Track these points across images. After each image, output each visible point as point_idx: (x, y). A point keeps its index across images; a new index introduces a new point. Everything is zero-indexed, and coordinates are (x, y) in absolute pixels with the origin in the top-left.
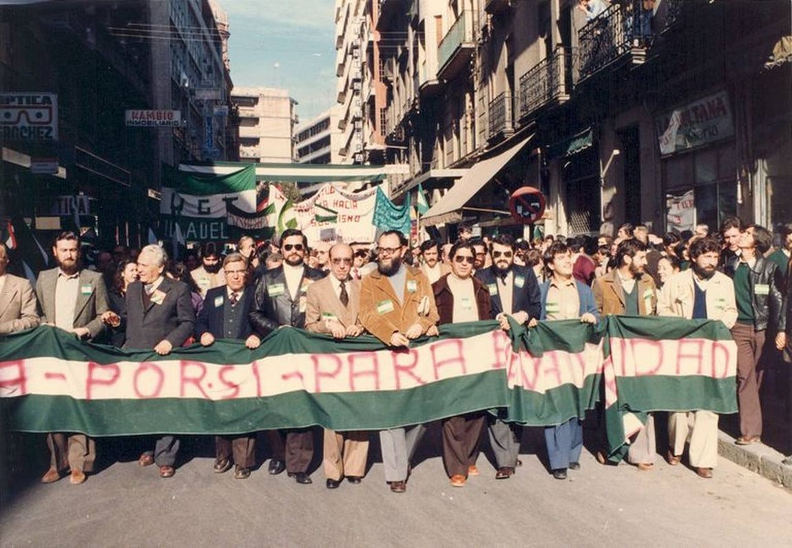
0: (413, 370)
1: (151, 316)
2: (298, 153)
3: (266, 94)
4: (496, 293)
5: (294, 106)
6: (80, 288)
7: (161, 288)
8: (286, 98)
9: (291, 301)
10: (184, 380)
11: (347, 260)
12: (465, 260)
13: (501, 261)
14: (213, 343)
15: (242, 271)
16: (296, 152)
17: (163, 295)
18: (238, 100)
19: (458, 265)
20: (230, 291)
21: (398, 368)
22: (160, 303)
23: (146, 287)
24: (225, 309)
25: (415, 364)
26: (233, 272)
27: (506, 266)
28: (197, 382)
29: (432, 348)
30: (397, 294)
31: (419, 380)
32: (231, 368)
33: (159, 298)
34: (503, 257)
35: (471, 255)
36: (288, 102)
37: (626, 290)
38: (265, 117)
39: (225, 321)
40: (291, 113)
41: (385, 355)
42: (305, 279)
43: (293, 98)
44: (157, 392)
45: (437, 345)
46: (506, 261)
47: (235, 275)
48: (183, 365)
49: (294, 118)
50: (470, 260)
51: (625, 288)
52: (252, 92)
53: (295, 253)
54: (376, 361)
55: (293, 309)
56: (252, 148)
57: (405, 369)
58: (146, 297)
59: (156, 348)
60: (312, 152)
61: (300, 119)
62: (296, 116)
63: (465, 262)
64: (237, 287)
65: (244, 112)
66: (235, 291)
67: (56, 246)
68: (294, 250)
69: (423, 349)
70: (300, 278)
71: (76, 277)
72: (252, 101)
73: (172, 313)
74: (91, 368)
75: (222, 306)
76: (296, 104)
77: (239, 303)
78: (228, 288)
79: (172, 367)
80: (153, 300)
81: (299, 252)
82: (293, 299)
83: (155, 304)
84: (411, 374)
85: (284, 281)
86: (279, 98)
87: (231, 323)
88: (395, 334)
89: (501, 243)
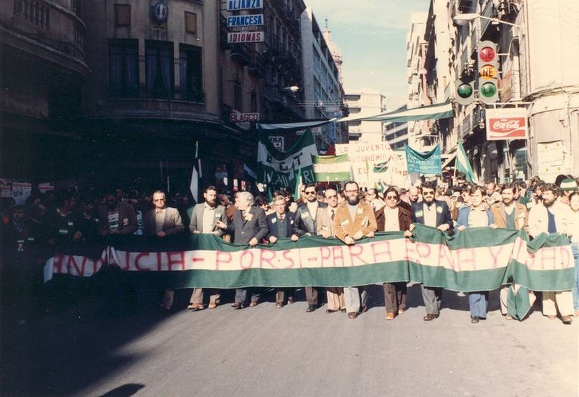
0: (359, 256)
1: (246, 227)
2: (386, 128)
3: (365, 92)
4: (422, 215)
5: (383, 99)
6: (215, 213)
7: (250, 212)
8: (377, 95)
9: (312, 220)
10: (262, 259)
11: (335, 196)
12: (392, 198)
13: (428, 197)
14: (277, 241)
15: (283, 204)
16: (385, 128)
17: (252, 215)
18: (348, 97)
19: (389, 201)
20: (278, 215)
21: (352, 255)
22: (250, 220)
23: (243, 212)
24: (278, 224)
25: (361, 253)
26: (278, 205)
27: (431, 199)
28: (268, 261)
29: (372, 245)
30: (352, 216)
31: (363, 261)
32: (288, 251)
33: (249, 217)
34: (429, 195)
35: (395, 195)
36: (379, 97)
37: (508, 213)
38: (364, 107)
39: (279, 229)
40: (381, 104)
41: (345, 248)
42: (319, 209)
43: (383, 94)
44: (251, 265)
45: (375, 244)
46: (430, 197)
47: (280, 206)
48: (262, 251)
49: (383, 107)
50: (395, 198)
51: (507, 212)
52: (356, 93)
53: (311, 196)
54: (342, 251)
55: (314, 224)
56: (356, 127)
57: (356, 255)
58: (243, 218)
59: (250, 243)
60: (396, 127)
61: (387, 108)
62: (385, 106)
63: (392, 199)
64: (281, 212)
65: (350, 104)
66: (281, 214)
67: (206, 192)
68: (310, 194)
69: (367, 246)
70: (316, 208)
71: (213, 209)
72: (357, 97)
73: (257, 225)
74: (218, 254)
75: (276, 223)
76: (385, 97)
77: (284, 220)
78: (277, 213)
79: (256, 251)
80: (246, 219)
81: (313, 195)
82: (314, 219)
83: (247, 221)
84: (359, 258)
85: (308, 210)
86: (373, 95)
87: (282, 230)
88: (346, 237)
89: (427, 187)
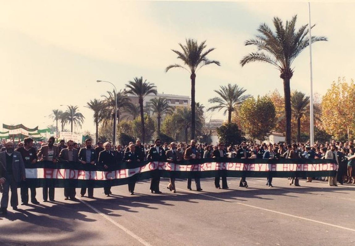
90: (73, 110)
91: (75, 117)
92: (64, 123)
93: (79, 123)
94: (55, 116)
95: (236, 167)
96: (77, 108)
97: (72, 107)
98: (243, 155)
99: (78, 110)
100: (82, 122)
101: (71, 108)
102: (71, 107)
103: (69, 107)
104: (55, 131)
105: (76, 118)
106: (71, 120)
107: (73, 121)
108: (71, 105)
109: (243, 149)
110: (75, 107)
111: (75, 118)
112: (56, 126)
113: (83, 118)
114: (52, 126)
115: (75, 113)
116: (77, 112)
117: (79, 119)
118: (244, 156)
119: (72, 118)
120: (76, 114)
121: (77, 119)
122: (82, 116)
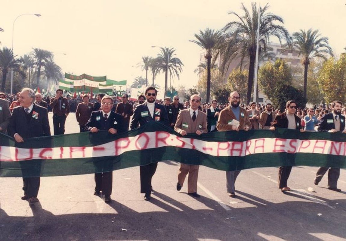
20: (104, 113)
29: (256, 141)
68: (151, 96)
90: (168, 53)
91: (171, 63)
92: (155, 73)
93: (176, 72)
94: (144, 64)
95: (315, 147)
96: (174, 51)
97: (167, 49)
98: (332, 126)
99: (175, 54)
100: (180, 70)
101: (166, 51)
102: (165, 49)
103: (163, 50)
104: (144, 84)
105: (173, 65)
106: (165, 68)
107: (168, 70)
108: (165, 47)
109: (334, 115)
110: (171, 50)
111: (171, 65)
112: (145, 78)
113: (182, 65)
114: (141, 78)
115: (171, 58)
116: (173, 56)
117: (176, 66)
118: (334, 128)
119: (167, 65)
120: (173, 59)
121: (173, 67)
122: (180, 62)
